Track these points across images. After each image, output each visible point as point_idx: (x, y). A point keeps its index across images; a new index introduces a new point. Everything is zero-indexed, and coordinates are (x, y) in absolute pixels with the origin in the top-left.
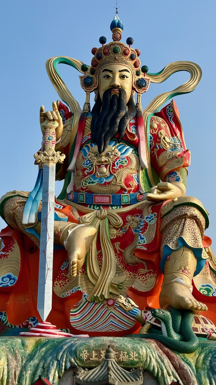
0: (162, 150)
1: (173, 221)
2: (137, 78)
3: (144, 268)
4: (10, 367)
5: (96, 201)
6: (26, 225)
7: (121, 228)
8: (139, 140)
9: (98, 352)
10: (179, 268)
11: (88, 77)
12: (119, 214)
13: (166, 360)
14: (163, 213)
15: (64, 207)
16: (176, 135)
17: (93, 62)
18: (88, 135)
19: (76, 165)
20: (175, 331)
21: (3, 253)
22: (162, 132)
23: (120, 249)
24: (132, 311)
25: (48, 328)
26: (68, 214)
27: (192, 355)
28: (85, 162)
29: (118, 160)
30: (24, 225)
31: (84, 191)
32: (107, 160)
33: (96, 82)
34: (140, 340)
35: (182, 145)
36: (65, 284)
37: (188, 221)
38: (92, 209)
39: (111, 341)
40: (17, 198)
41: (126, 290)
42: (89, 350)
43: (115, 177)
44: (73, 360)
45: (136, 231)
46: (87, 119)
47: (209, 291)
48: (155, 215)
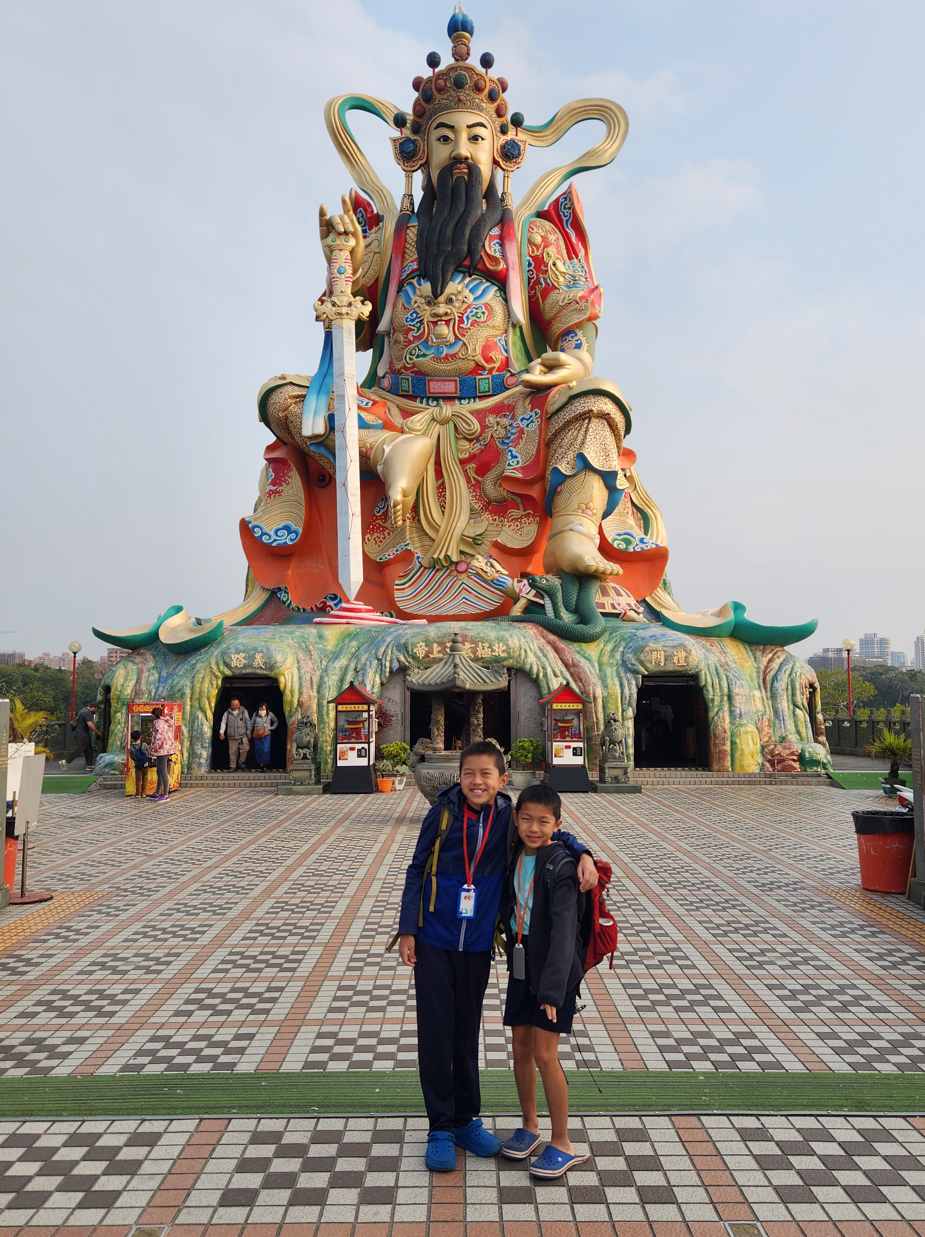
0: (550, 288)
1: (568, 424)
2: (503, 139)
3: (519, 509)
4: (303, 671)
5: (432, 391)
6: (310, 438)
7: (477, 439)
8: (507, 269)
9: (441, 644)
10: (576, 507)
11: (408, 140)
12: (472, 413)
13: (552, 654)
14: (551, 409)
15: (375, 403)
16: (577, 257)
17: (416, 104)
18: (412, 262)
19: (392, 322)
20: (567, 610)
21: (273, 488)
22: (550, 252)
23: (476, 477)
24: (498, 580)
25: (359, 611)
26: (383, 416)
27: (593, 645)
28: (409, 315)
29: (469, 310)
30: (306, 437)
31: (409, 372)
32: (449, 311)
33: (424, 151)
34: (510, 625)
35: (588, 275)
36: (384, 538)
37: (595, 421)
38: (424, 405)
39: (462, 629)
40: (290, 388)
41: (486, 547)
42: (428, 643)
43: (465, 344)
44: (402, 658)
45: (503, 443)
46: (408, 228)
47: (628, 542)
48: (536, 414)
